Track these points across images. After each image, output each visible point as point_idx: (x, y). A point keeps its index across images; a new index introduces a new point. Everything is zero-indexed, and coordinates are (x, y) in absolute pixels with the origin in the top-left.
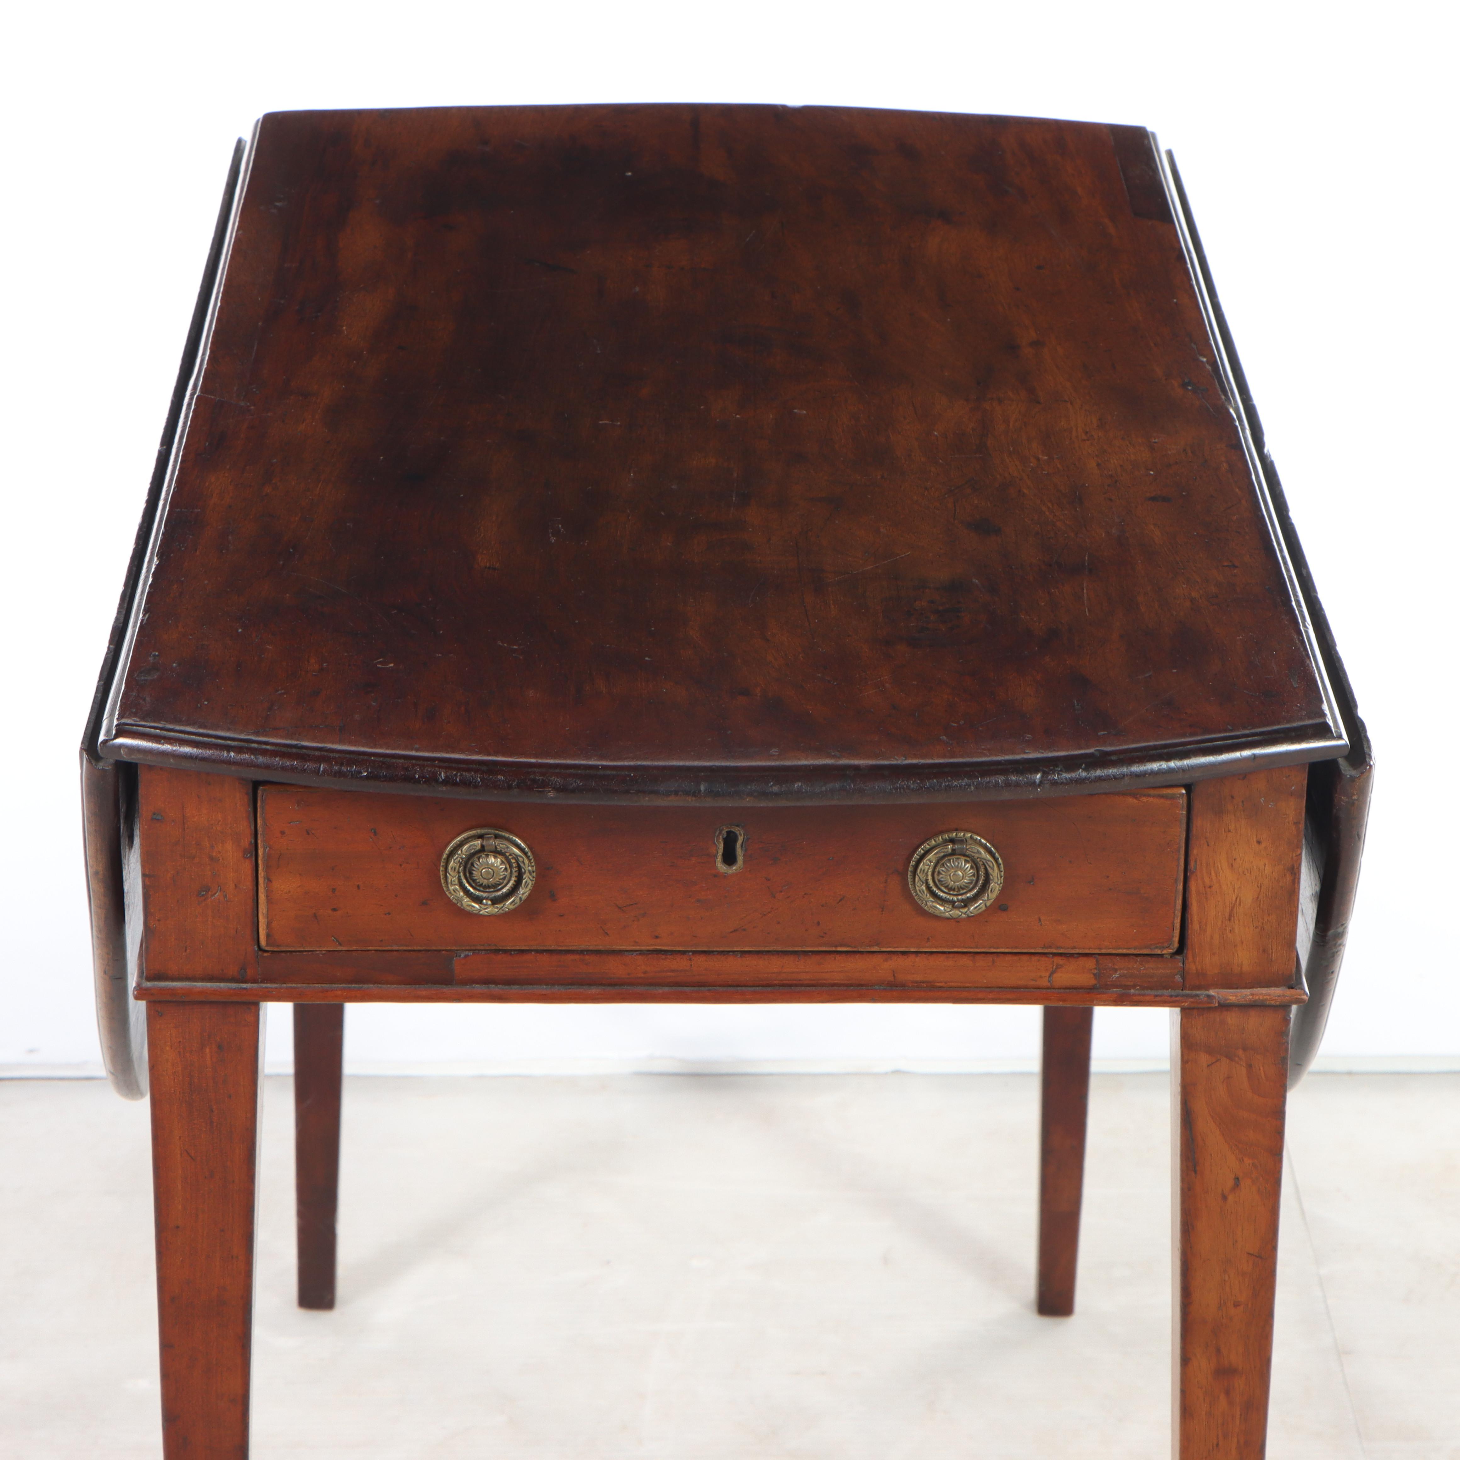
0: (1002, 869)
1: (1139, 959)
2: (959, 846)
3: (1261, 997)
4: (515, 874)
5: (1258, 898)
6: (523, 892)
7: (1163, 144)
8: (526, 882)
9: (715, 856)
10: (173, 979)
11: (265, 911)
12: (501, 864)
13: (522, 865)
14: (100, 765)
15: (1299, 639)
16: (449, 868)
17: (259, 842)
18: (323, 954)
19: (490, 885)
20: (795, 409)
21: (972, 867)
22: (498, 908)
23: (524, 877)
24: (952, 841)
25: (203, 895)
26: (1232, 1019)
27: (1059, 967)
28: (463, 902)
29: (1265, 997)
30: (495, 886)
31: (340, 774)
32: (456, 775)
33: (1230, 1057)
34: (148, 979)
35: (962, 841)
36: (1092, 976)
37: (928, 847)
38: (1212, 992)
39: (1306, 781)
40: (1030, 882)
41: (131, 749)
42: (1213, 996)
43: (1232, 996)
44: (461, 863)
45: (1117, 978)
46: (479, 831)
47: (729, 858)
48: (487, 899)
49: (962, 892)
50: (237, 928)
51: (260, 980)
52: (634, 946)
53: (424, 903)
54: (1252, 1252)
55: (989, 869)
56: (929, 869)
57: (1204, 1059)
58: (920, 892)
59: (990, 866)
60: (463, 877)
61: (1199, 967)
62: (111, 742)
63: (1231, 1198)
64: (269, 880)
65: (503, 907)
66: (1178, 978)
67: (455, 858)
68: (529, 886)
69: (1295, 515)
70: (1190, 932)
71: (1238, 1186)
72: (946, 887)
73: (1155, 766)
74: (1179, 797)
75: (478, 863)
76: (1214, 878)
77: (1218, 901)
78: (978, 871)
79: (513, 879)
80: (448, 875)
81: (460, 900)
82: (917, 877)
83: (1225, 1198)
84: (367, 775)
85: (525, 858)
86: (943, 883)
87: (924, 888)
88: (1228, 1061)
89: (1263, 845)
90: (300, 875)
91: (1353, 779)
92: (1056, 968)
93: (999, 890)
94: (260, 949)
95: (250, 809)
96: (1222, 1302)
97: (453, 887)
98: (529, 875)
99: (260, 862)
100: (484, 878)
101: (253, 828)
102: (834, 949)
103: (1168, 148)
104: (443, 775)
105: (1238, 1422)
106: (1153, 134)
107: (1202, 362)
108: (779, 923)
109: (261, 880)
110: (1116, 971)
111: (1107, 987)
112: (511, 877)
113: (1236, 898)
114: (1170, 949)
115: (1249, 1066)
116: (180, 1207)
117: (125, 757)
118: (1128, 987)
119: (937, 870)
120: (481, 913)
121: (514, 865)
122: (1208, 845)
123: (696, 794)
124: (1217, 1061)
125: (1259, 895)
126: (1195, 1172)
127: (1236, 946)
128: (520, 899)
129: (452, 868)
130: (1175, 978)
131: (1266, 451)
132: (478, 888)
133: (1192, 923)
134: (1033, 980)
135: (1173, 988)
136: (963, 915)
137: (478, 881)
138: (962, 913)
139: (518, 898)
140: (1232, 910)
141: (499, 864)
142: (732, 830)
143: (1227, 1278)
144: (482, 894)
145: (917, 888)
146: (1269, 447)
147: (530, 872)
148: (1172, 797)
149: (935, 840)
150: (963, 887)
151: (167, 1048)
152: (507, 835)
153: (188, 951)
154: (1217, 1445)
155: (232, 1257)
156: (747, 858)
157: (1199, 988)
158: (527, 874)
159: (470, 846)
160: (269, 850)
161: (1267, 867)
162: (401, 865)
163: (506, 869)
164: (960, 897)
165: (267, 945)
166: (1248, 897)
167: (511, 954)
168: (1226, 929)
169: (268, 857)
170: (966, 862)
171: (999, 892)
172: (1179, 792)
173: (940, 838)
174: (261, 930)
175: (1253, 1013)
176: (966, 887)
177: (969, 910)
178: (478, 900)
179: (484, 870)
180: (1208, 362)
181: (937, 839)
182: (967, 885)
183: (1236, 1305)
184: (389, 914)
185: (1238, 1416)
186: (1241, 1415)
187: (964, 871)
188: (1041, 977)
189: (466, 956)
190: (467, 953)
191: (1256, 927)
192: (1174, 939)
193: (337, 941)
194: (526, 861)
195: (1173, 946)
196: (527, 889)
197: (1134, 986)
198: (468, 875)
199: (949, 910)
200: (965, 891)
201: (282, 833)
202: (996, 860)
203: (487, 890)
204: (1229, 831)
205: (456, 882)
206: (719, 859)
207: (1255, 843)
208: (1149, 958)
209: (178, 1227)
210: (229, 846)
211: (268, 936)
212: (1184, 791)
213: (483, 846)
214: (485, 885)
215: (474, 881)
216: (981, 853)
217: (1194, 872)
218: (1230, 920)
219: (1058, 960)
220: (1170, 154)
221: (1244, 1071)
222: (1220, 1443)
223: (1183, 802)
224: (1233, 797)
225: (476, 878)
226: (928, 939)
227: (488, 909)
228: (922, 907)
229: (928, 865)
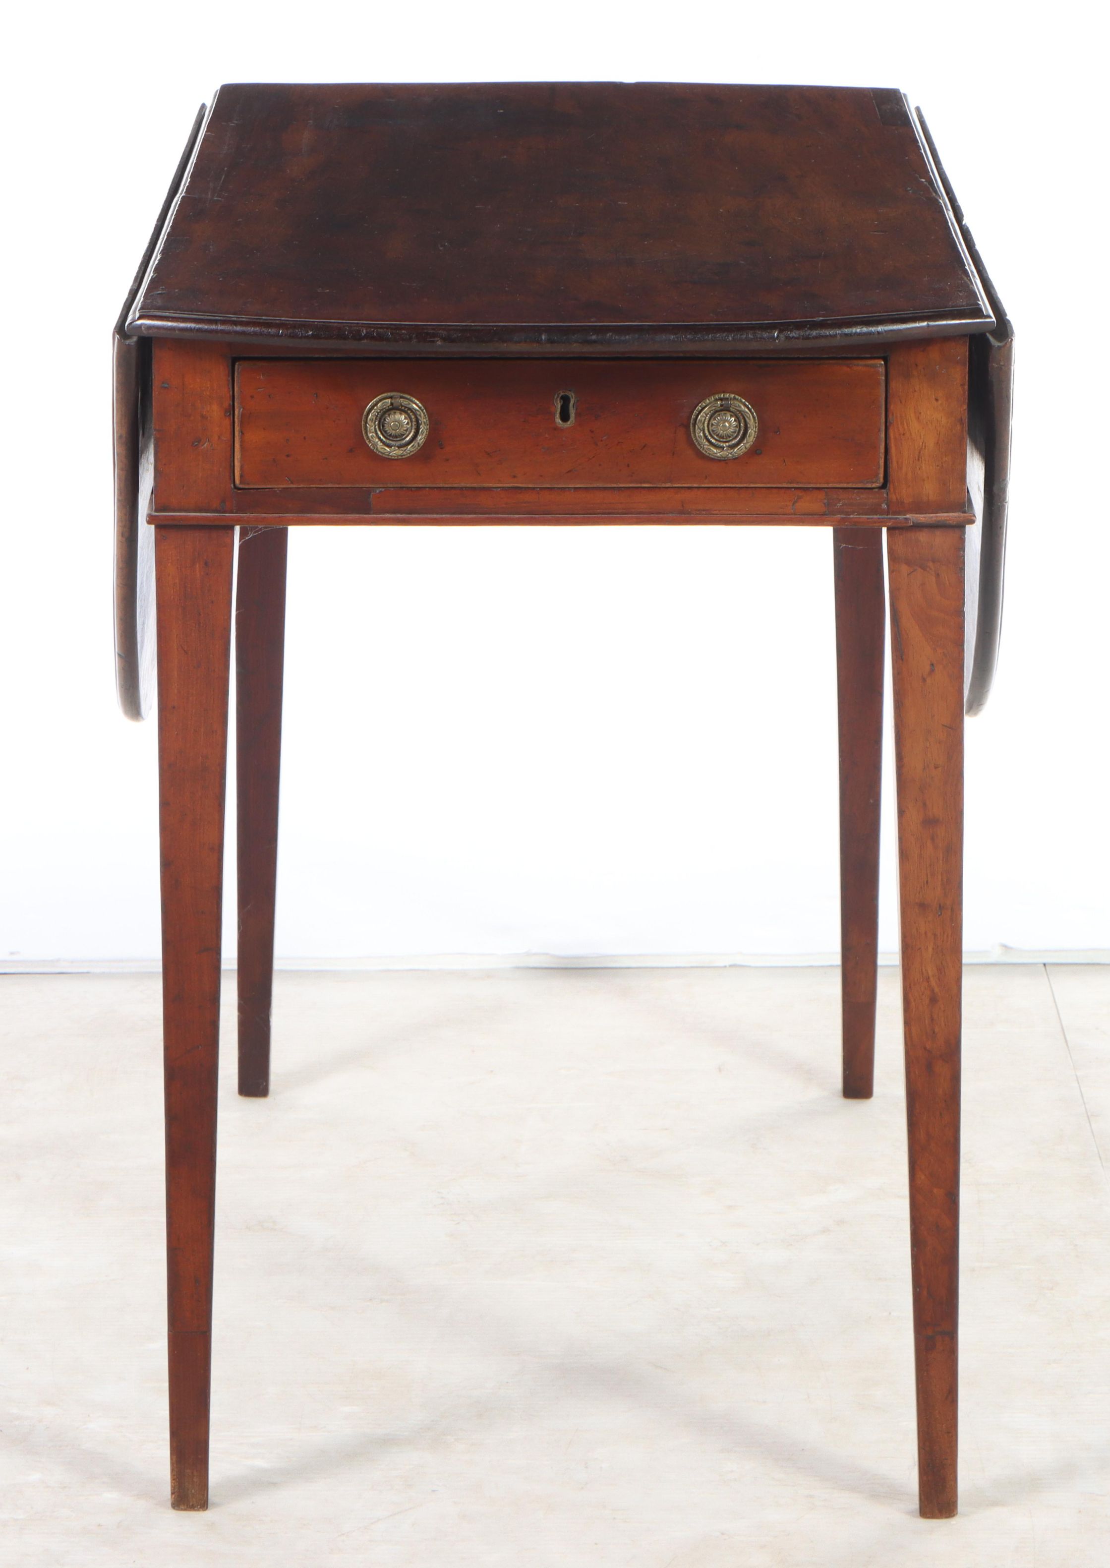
0: (757, 421)
1: (856, 491)
2: (725, 402)
3: (943, 518)
4: (414, 427)
5: (938, 443)
6: (421, 439)
7: (912, 103)
8: (422, 431)
9: (554, 415)
10: (174, 511)
11: (239, 457)
12: (405, 419)
13: (419, 418)
14: (127, 342)
15: (967, 279)
16: (369, 420)
17: (236, 404)
18: (280, 491)
19: (397, 434)
20: (619, 201)
21: (735, 421)
22: (402, 450)
23: (421, 427)
24: (721, 399)
25: (196, 445)
26: (923, 537)
27: (799, 498)
28: (378, 446)
29: (946, 518)
30: (401, 436)
31: (294, 336)
32: (374, 331)
33: (924, 568)
34: (156, 511)
35: (727, 399)
36: (823, 505)
37: (704, 404)
38: (908, 516)
39: (967, 353)
40: (777, 432)
41: (150, 327)
42: (908, 518)
43: (922, 518)
44: (377, 416)
45: (841, 506)
46: (389, 394)
47: (565, 417)
48: (395, 446)
49: (728, 439)
50: (220, 470)
51: (235, 511)
52: (498, 484)
53: (351, 451)
54: (945, 724)
55: (747, 419)
56: (705, 420)
57: (904, 569)
58: (699, 438)
59: (747, 417)
60: (378, 430)
61: (899, 497)
62: (135, 323)
63: (929, 681)
64: (242, 433)
65: (406, 450)
66: (884, 506)
67: (372, 412)
68: (424, 434)
69: (979, 247)
70: (891, 469)
71: (933, 671)
72: (717, 436)
73: (858, 330)
74: (879, 367)
75: (388, 418)
76: (906, 427)
77: (910, 446)
78: (740, 424)
79: (413, 431)
80: (367, 425)
81: (375, 445)
82: (696, 426)
83: (924, 680)
84: (312, 333)
85: (421, 412)
86: (715, 432)
87: (702, 434)
88: (922, 571)
89: (940, 402)
90: (264, 429)
91: (999, 348)
92: (797, 499)
93: (754, 437)
94: (235, 487)
95: (230, 378)
96: (926, 764)
97: (371, 434)
98: (424, 425)
99: (236, 420)
100: (393, 429)
101: (231, 393)
102: (639, 485)
103: (915, 106)
104: (364, 331)
105: (941, 862)
106: (905, 95)
107: (922, 181)
108: (600, 465)
109: (236, 434)
110: (840, 500)
111: (832, 513)
112: (411, 429)
113: (923, 443)
114: (878, 483)
115: (938, 575)
116: (176, 691)
117: (145, 333)
118: (848, 513)
119: (711, 423)
120: (391, 454)
121: (414, 420)
122: (901, 402)
123: (539, 342)
124: (914, 571)
125: (938, 440)
126: (902, 660)
127: (924, 480)
128: (418, 443)
129: (370, 420)
130: (881, 506)
131: (963, 223)
132: (388, 437)
133: (892, 463)
134: (781, 508)
135: (881, 514)
136: (730, 455)
137: (388, 431)
138: (729, 453)
139: (417, 443)
140: (920, 452)
141: (403, 418)
142: (567, 394)
143: (928, 745)
144: (391, 442)
145: (697, 435)
146: (966, 221)
147: (424, 423)
148: (875, 366)
149: (709, 400)
150: (729, 435)
151: (169, 565)
152: (409, 397)
153: (185, 488)
154: (927, 882)
155: (213, 732)
156: (578, 415)
157: (899, 513)
158: (423, 424)
159: (383, 403)
160: (243, 410)
161: (943, 419)
162: (334, 421)
163: (408, 423)
164: (727, 444)
165: (241, 483)
166: (931, 444)
167: (412, 490)
168: (916, 467)
169: (243, 416)
170: (731, 416)
171: (754, 439)
172: (879, 363)
173: (713, 398)
174: (236, 471)
175: (938, 532)
176: (732, 435)
177: (734, 450)
178: (389, 446)
179: (392, 424)
180: (926, 181)
181: (710, 399)
182: (732, 434)
183: (936, 768)
184: (326, 459)
185: (941, 858)
186: (943, 858)
187: (730, 423)
188: (787, 506)
189: (381, 492)
190: (381, 489)
191: (938, 466)
192: (880, 476)
193: (290, 480)
194: (422, 415)
195: (879, 481)
196: (423, 436)
197: (853, 513)
198: (381, 427)
199: (720, 451)
200: (731, 438)
201: (252, 397)
202: (752, 414)
203: (395, 439)
204: (915, 391)
205: (373, 430)
206: (558, 415)
207: (934, 401)
208: (862, 491)
209: (174, 708)
210: (215, 407)
211: (241, 476)
212: (883, 363)
213: (392, 404)
214: (393, 435)
215: (386, 432)
216: (741, 407)
217: (891, 423)
218: (919, 460)
219: (800, 493)
220: (918, 109)
221: (934, 579)
222: (929, 881)
223: (882, 370)
224: (916, 365)
225: (386, 429)
226: (706, 477)
227: (395, 452)
228: (700, 452)
229: (704, 417)
